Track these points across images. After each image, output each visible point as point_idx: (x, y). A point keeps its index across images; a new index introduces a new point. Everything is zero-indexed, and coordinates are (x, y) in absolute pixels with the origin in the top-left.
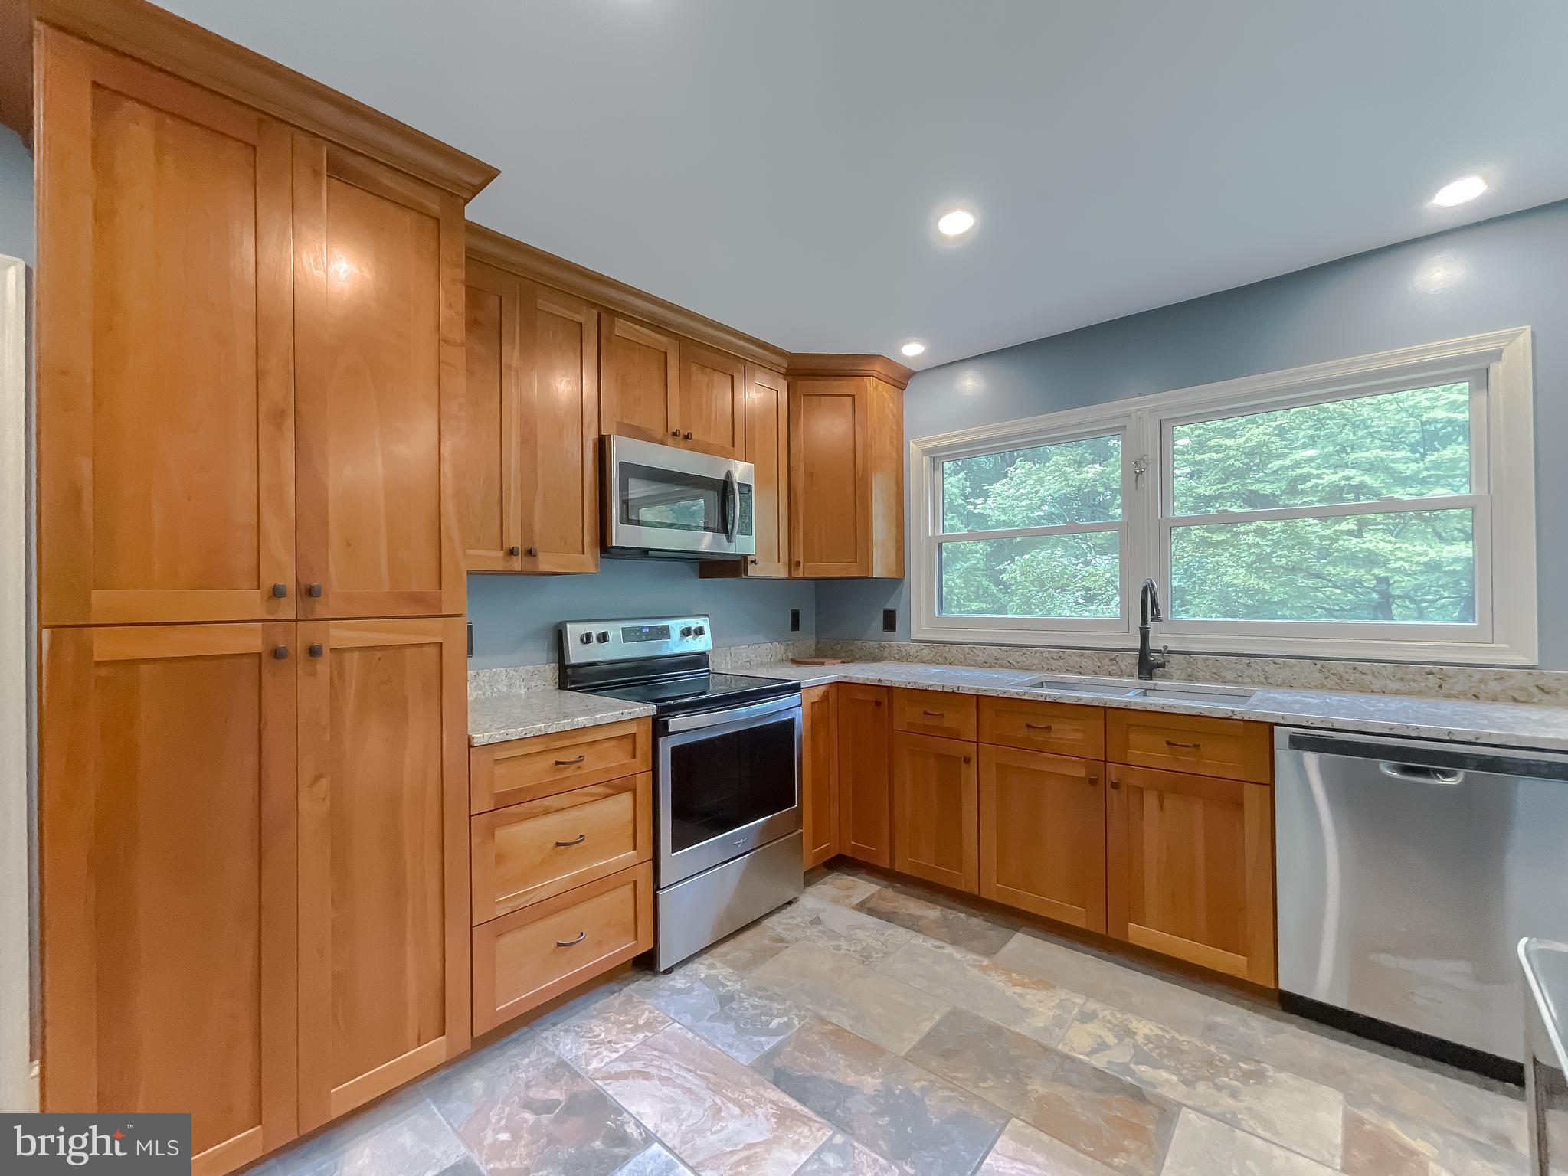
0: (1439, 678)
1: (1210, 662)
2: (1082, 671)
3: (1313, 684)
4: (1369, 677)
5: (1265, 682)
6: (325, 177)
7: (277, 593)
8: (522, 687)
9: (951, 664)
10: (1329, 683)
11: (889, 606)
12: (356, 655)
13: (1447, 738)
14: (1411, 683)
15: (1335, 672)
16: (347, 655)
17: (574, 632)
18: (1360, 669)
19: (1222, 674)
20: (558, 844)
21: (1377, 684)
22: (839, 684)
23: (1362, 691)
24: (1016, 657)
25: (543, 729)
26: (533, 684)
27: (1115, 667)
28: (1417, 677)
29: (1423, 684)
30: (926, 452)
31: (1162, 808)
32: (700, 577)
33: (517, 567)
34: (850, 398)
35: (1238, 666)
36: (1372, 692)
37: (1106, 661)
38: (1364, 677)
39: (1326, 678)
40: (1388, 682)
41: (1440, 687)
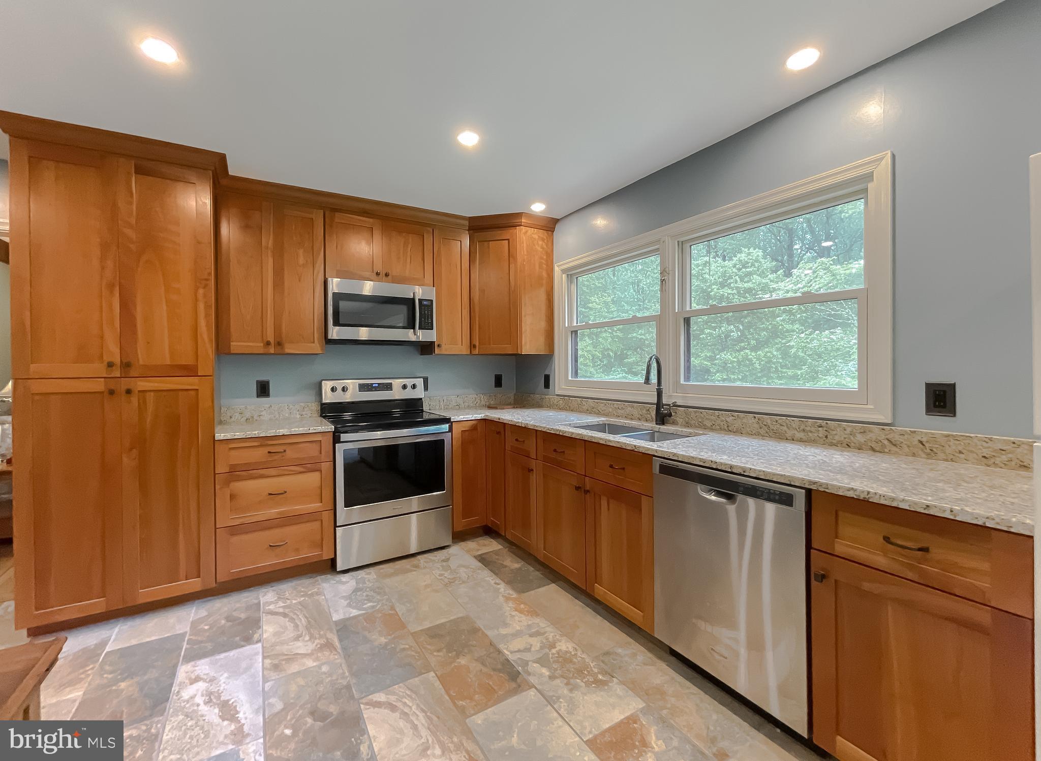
0: (826, 431)
1: (697, 414)
2: (633, 418)
3: (754, 432)
4: (785, 428)
5: (727, 429)
6: (134, 174)
7: (110, 365)
8: (298, 414)
9: (572, 410)
10: (762, 432)
11: (547, 373)
12: (152, 394)
13: (730, 470)
14: (809, 433)
15: (766, 424)
16: (148, 394)
17: (327, 386)
18: (779, 421)
19: (704, 423)
20: (270, 494)
21: (789, 434)
22: (485, 421)
23: (780, 438)
24: (601, 407)
25: (257, 434)
26: (304, 413)
27: (649, 416)
28: (813, 429)
29: (816, 435)
30: (564, 271)
31: (609, 509)
32: (422, 354)
33: (272, 351)
34: (507, 241)
35: (712, 417)
36: (787, 439)
37: (644, 411)
38: (781, 428)
39: (761, 428)
40: (796, 432)
41: (826, 437)
